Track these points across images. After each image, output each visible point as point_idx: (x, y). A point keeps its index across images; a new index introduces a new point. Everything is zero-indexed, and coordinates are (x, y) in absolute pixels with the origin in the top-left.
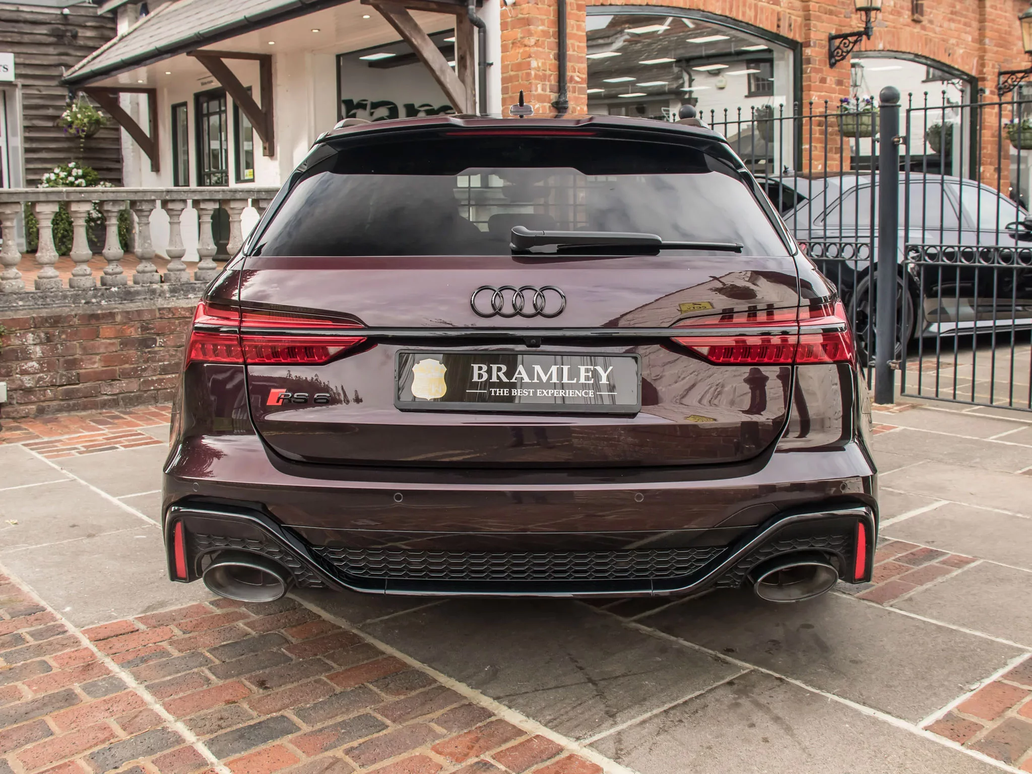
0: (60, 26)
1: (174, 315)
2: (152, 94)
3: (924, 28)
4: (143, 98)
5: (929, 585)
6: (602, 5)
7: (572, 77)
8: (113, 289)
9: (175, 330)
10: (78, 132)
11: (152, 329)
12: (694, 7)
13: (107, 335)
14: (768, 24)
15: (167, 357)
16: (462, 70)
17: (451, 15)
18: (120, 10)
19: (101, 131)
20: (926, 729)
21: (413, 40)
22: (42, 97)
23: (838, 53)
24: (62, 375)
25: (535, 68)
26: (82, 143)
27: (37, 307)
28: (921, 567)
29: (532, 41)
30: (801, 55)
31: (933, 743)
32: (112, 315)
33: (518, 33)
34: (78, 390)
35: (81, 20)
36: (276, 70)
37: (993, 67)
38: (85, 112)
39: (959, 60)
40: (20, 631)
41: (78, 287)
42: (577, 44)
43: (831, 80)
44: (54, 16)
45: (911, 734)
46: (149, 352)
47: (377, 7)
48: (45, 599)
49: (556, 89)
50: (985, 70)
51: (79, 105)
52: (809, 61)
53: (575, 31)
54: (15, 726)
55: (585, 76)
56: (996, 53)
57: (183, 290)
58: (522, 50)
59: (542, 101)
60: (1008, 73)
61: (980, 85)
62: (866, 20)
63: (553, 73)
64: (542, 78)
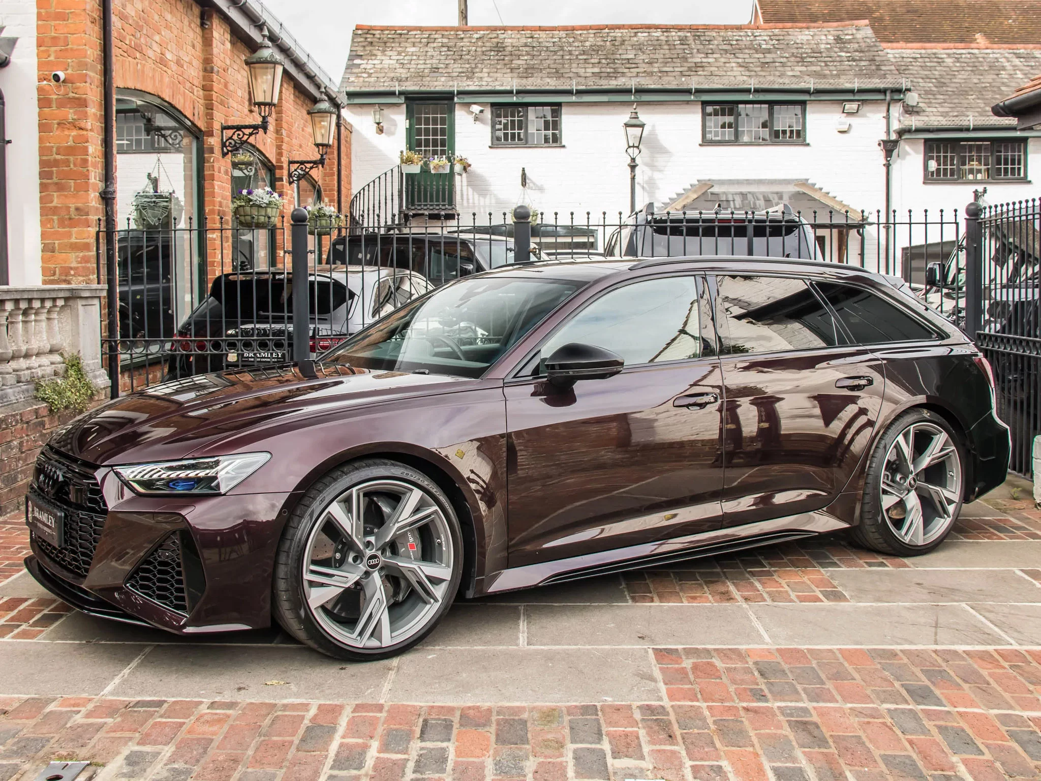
14: (190, 114)
23: (230, 143)
25: (91, 154)
29: (89, 125)
30: (203, 144)
33: (70, 114)
37: (286, 156)
43: (223, 170)
49: (102, 177)
52: (209, 151)
56: (287, 143)
58: (74, 133)
59: (94, 191)
60: (297, 162)
61: (278, 173)
62: (263, 114)
63: (100, 160)
64: (95, 165)
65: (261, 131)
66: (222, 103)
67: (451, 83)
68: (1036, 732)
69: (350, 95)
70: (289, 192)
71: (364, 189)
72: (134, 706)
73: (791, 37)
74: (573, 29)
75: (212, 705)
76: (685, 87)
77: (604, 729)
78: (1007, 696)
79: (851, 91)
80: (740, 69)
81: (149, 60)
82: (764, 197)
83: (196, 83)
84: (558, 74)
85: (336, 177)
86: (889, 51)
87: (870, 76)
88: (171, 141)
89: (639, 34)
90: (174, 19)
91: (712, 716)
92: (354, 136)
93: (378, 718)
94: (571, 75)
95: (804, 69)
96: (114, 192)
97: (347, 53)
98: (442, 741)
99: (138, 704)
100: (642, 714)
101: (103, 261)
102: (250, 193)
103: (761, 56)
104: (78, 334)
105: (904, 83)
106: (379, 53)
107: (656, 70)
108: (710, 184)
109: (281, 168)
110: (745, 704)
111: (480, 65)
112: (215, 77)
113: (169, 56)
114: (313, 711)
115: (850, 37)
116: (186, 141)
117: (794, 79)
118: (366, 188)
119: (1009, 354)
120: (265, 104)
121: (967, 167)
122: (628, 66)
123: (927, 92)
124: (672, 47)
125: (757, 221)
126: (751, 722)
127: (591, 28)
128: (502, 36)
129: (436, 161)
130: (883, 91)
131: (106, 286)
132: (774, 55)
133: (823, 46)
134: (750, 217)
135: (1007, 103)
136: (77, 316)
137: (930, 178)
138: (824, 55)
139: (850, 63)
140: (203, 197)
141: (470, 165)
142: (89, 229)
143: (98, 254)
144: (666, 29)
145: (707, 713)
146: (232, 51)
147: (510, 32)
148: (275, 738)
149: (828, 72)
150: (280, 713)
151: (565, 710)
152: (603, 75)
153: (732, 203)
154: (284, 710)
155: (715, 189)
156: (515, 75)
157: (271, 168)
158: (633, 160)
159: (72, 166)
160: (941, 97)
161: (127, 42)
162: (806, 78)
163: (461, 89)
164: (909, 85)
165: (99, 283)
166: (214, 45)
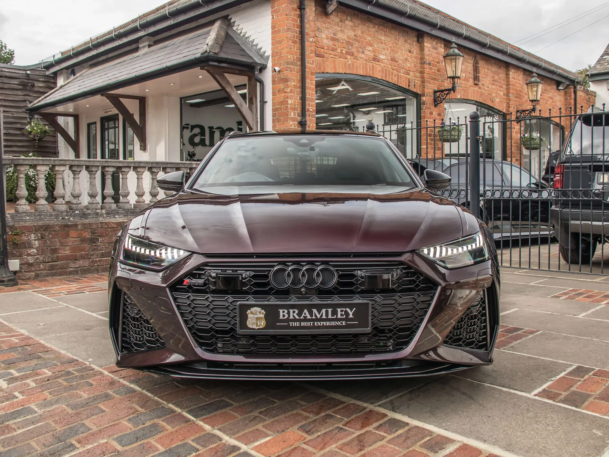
0: (25, 80)
1: (108, 226)
2: (76, 117)
3: (480, 88)
4: (71, 120)
5: (519, 341)
6: (323, 73)
7: (308, 109)
8: (76, 212)
9: (109, 234)
10: (34, 137)
11: (97, 233)
12: (368, 75)
13: (73, 236)
14: (404, 85)
15: (104, 248)
16: (251, 104)
17: (245, 77)
18: (58, 73)
19: (47, 137)
20: (535, 395)
21: (227, 89)
22: (14, 118)
23: (438, 99)
24: (49, 257)
25: (290, 104)
26: (37, 143)
27: (36, 220)
28: (513, 334)
29: (289, 90)
30: (420, 100)
31: (540, 401)
32: (76, 225)
33: (282, 86)
34: (57, 264)
35: (36, 77)
36: (148, 104)
37: (514, 108)
38: (38, 126)
39: (497, 104)
40: (69, 370)
41: (58, 210)
42: (311, 92)
43: (435, 114)
44: (21, 75)
45: (529, 398)
46: (95, 245)
47: (208, 71)
48: (75, 356)
49: (300, 115)
50: (510, 110)
51: (35, 123)
52: (424, 104)
53: (310, 86)
54: (83, 409)
55: (315, 108)
56: (515, 101)
57: (112, 213)
58: (283, 94)
59: (293, 121)
60: (521, 111)
64: (293, 109)
65: (452, 92)
66: (435, 79)
69: (593, 76)
70: (517, 127)
96: (306, 121)
112: (426, 66)
113: (383, 57)
120: (454, 77)
161: (339, 51)
166: (425, 50)
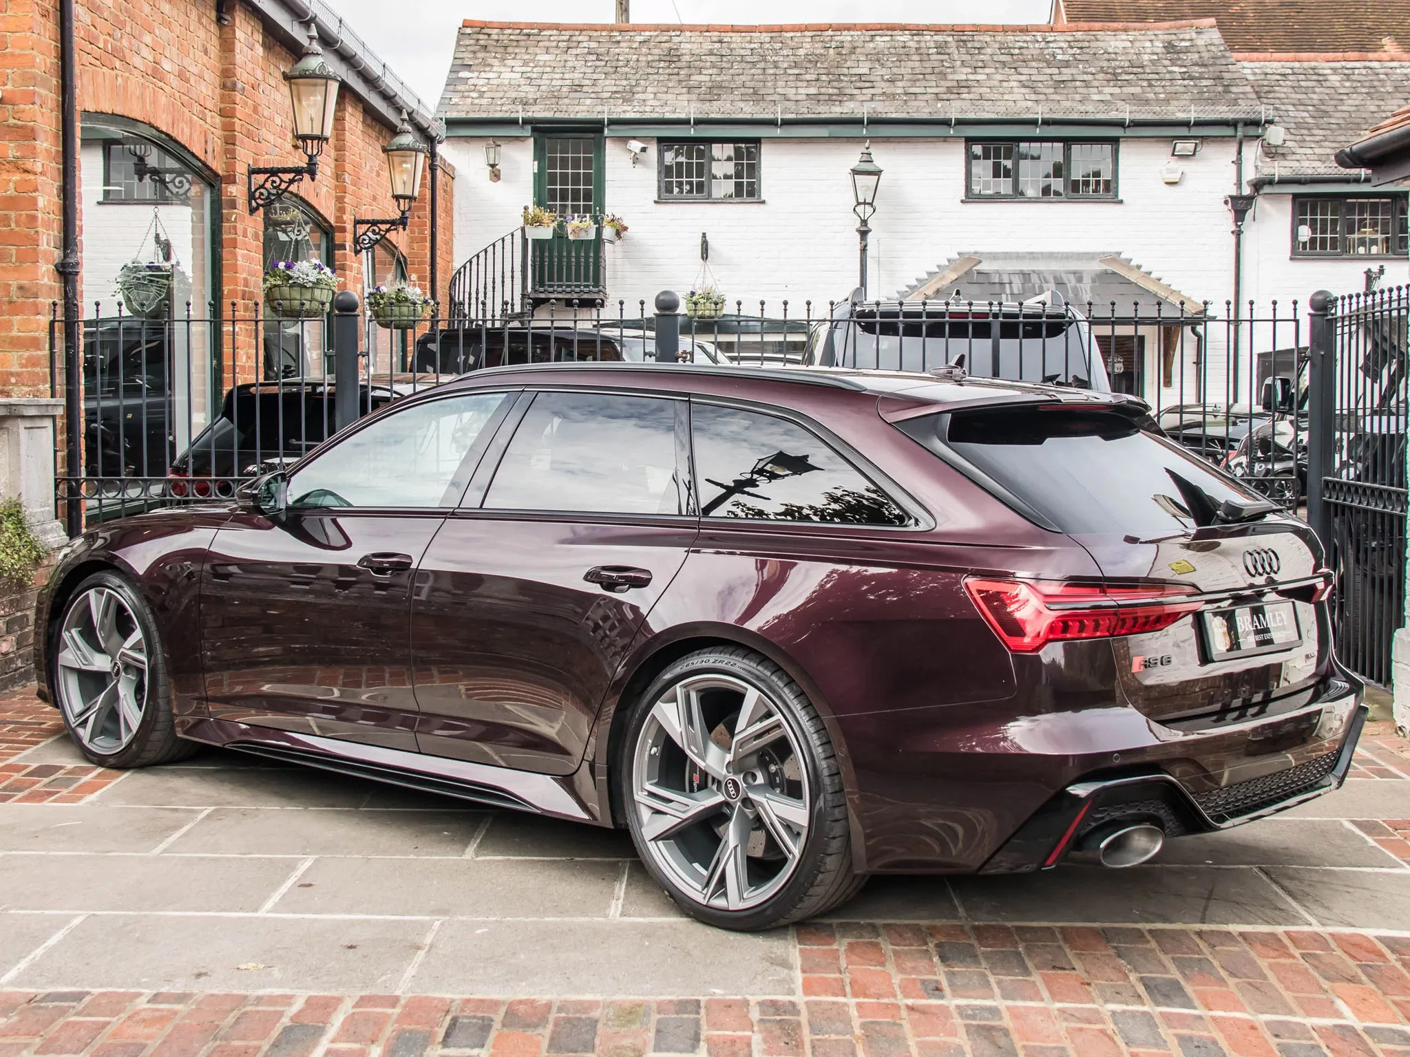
23: (261, 194)
25: (41, 209)
29: (39, 166)
30: (220, 195)
37: (350, 213)
39: (323, 203)
43: (250, 232)
49: (61, 242)
50: (344, 218)
52: (229, 204)
56: (353, 193)
58: (17, 177)
59: (47, 262)
60: (367, 222)
61: (338, 238)
62: (309, 152)
63: (56, 218)
64: (48, 225)
65: (307, 177)
66: (249, 135)
67: (600, 108)
68: (1319, 1047)
69: (451, 123)
70: (355, 265)
71: (470, 262)
72: (42, 1000)
73: (1099, 44)
74: (781, 29)
75: (155, 998)
76: (941, 116)
77: (705, 1032)
78: (1288, 996)
79: (1186, 124)
80: (1024, 90)
81: (136, 72)
82: (1055, 278)
83: (209, 105)
84: (757, 96)
85: (428, 244)
86: (1246, 64)
87: (1213, 101)
88: (175, 190)
89: (878, 38)
90: (175, 11)
91: (860, 1017)
92: (457, 185)
93: (388, 1016)
94: (776, 97)
95: (1117, 90)
96: (78, 264)
97: (449, 61)
98: (472, 1047)
99: (49, 997)
100: (763, 1012)
101: (60, 364)
102: (288, 267)
103: (1056, 71)
104: (19, 469)
105: (1264, 112)
106: (496, 62)
107: (900, 91)
108: (976, 258)
109: (343, 230)
110: (910, 1002)
111: (642, 82)
112: (238, 97)
113: (167, 66)
114: (297, 1006)
115: (1188, 44)
116: (195, 190)
117: (1101, 106)
118: (475, 260)
119: (1366, 511)
120: (313, 138)
121: (1356, 236)
122: (859, 85)
123: (1299, 126)
124: (925, 58)
125: (1006, 316)
126: (914, 1025)
127: (807, 28)
128: (678, 39)
129: (576, 222)
130: (1233, 124)
131: (63, 401)
132: (1074, 71)
133: (1146, 57)
134: (995, 309)
135: (1354, 148)
136: (18, 444)
137: (1300, 251)
138: (1148, 70)
139: (1186, 82)
140: (220, 271)
141: (626, 229)
142: (39, 317)
143: (52, 354)
144: (917, 30)
145: (854, 1012)
146: (265, 58)
147: (688, 34)
148: (236, 1043)
149: (1151, 96)
150: (249, 1008)
151: (654, 1006)
152: (821, 97)
153: (1007, 286)
154: (257, 1004)
155: (984, 267)
156: (694, 97)
157: (326, 230)
158: (864, 222)
159: (13, 225)
160: (1321, 132)
161: (101, 45)
162: (1120, 104)
163: (615, 116)
164: (1271, 114)
165: (53, 396)
166: (237, 50)
